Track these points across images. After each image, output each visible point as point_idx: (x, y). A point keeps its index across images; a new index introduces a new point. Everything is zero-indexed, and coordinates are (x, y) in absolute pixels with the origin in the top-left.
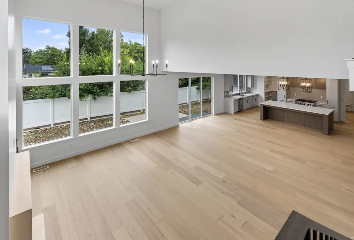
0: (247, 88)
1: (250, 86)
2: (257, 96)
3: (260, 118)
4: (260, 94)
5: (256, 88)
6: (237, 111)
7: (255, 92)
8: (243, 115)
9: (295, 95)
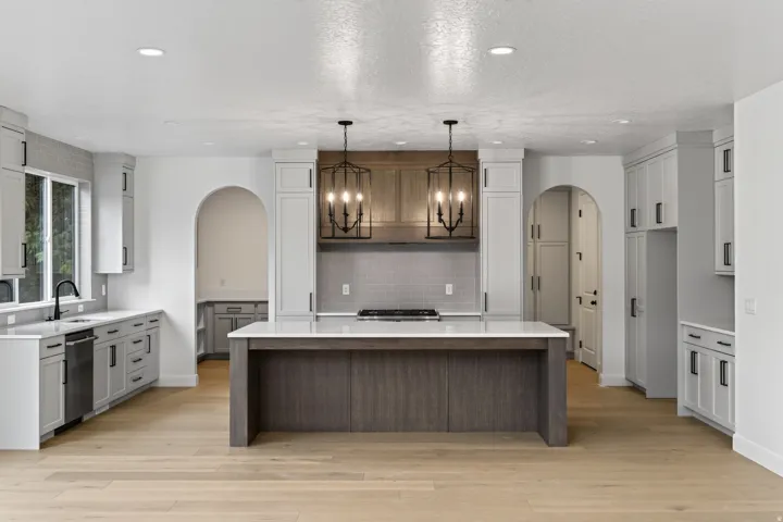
0: (101, 279)
1: (112, 263)
2: (156, 318)
3: (227, 435)
4: (168, 311)
5: (146, 281)
6: (60, 421)
7: (139, 302)
8: (101, 439)
9: (346, 290)
